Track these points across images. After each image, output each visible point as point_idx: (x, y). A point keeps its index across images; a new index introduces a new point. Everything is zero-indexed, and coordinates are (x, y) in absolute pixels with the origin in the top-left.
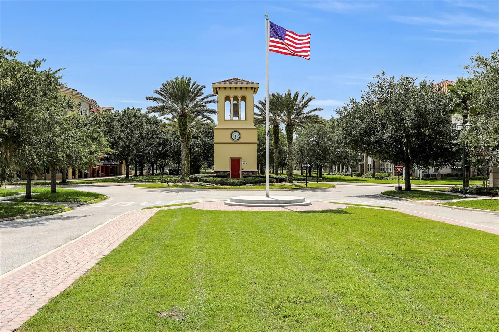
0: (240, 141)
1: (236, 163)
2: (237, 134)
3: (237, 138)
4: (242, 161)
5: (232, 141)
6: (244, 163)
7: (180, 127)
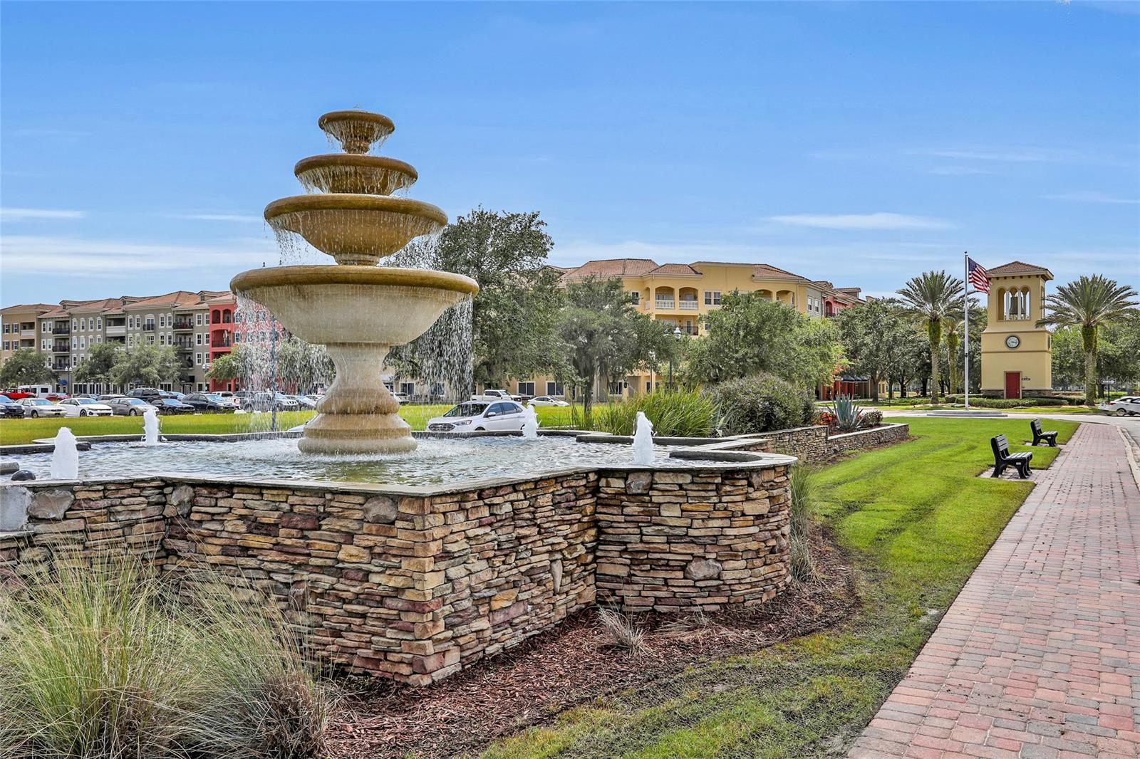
0: (1019, 349)
1: (1013, 379)
2: (1014, 339)
3: (1015, 345)
4: (1023, 376)
5: (1006, 349)
6: (1026, 379)
7: (930, 334)
